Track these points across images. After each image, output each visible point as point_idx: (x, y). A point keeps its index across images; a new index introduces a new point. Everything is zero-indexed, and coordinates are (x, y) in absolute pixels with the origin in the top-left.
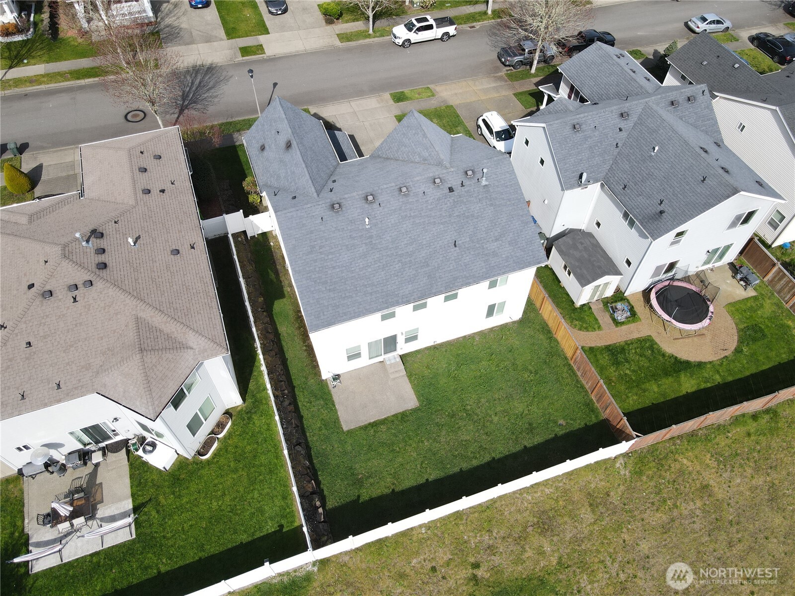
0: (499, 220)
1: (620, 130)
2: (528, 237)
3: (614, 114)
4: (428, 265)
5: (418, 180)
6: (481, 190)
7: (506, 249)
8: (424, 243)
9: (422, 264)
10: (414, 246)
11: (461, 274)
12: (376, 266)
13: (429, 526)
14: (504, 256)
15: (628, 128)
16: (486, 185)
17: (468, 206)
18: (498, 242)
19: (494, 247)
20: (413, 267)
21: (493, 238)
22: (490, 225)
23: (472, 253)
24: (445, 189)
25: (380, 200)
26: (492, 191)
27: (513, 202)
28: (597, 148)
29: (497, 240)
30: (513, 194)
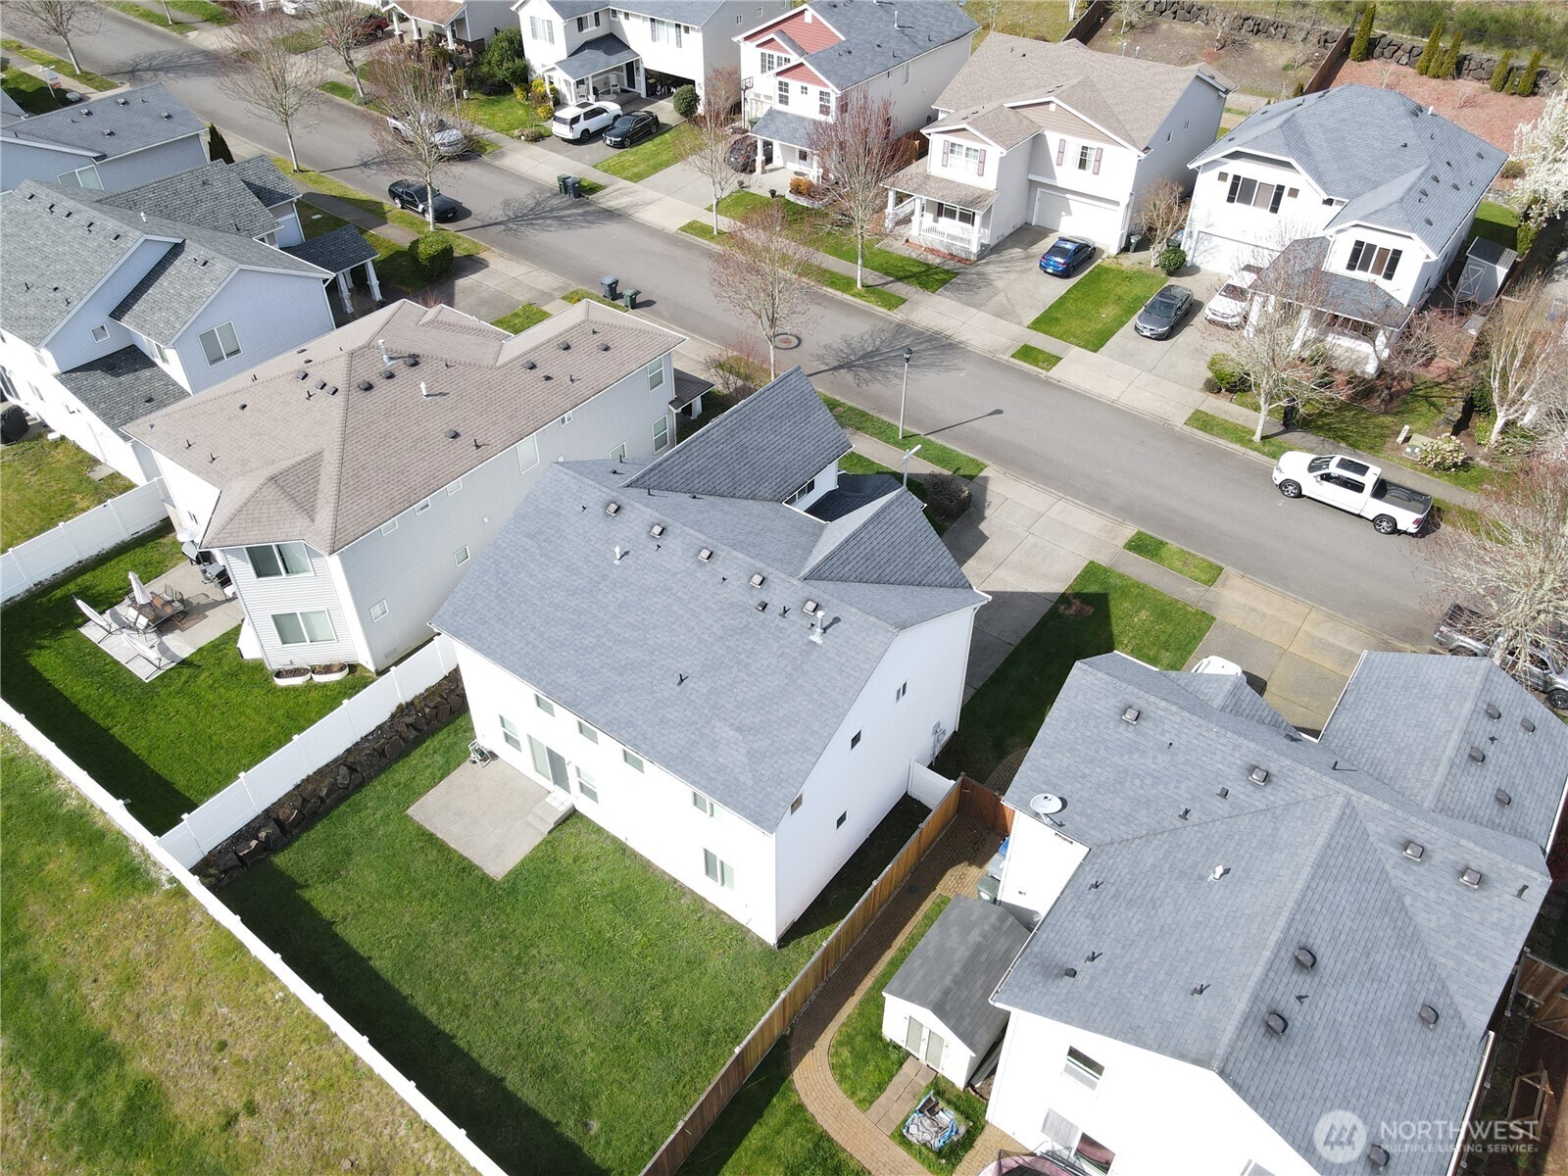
0: (776, 707)
1: (1225, 794)
2: (784, 770)
3: (1237, 754)
4: (621, 674)
5: (736, 558)
6: (800, 644)
7: (735, 753)
8: (650, 642)
9: (617, 666)
10: (636, 634)
11: (644, 726)
12: (571, 616)
13: (289, 998)
14: (721, 760)
15: (1243, 804)
16: (814, 643)
17: (756, 647)
18: (736, 734)
19: (724, 735)
20: (603, 658)
21: (737, 723)
22: (754, 700)
23: (688, 713)
24: (755, 599)
25: (666, 543)
26: (813, 658)
27: (824, 701)
28: (1137, 782)
29: (738, 729)
30: (838, 689)
